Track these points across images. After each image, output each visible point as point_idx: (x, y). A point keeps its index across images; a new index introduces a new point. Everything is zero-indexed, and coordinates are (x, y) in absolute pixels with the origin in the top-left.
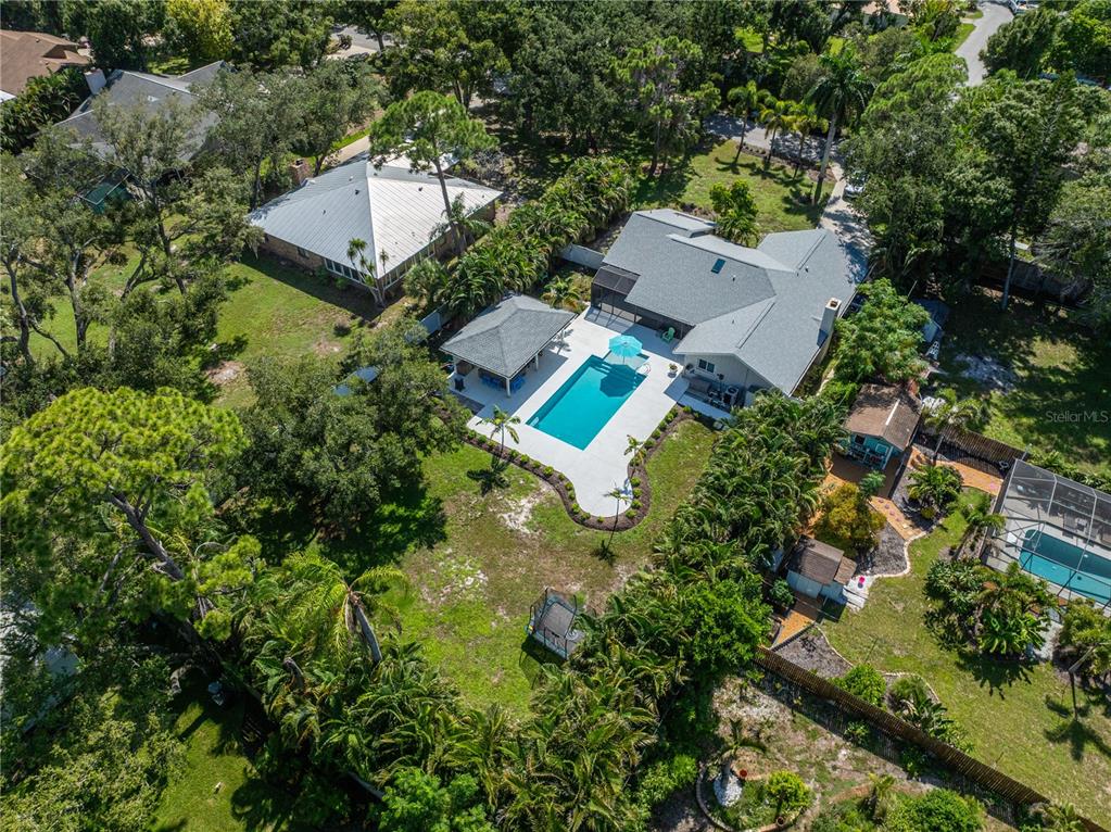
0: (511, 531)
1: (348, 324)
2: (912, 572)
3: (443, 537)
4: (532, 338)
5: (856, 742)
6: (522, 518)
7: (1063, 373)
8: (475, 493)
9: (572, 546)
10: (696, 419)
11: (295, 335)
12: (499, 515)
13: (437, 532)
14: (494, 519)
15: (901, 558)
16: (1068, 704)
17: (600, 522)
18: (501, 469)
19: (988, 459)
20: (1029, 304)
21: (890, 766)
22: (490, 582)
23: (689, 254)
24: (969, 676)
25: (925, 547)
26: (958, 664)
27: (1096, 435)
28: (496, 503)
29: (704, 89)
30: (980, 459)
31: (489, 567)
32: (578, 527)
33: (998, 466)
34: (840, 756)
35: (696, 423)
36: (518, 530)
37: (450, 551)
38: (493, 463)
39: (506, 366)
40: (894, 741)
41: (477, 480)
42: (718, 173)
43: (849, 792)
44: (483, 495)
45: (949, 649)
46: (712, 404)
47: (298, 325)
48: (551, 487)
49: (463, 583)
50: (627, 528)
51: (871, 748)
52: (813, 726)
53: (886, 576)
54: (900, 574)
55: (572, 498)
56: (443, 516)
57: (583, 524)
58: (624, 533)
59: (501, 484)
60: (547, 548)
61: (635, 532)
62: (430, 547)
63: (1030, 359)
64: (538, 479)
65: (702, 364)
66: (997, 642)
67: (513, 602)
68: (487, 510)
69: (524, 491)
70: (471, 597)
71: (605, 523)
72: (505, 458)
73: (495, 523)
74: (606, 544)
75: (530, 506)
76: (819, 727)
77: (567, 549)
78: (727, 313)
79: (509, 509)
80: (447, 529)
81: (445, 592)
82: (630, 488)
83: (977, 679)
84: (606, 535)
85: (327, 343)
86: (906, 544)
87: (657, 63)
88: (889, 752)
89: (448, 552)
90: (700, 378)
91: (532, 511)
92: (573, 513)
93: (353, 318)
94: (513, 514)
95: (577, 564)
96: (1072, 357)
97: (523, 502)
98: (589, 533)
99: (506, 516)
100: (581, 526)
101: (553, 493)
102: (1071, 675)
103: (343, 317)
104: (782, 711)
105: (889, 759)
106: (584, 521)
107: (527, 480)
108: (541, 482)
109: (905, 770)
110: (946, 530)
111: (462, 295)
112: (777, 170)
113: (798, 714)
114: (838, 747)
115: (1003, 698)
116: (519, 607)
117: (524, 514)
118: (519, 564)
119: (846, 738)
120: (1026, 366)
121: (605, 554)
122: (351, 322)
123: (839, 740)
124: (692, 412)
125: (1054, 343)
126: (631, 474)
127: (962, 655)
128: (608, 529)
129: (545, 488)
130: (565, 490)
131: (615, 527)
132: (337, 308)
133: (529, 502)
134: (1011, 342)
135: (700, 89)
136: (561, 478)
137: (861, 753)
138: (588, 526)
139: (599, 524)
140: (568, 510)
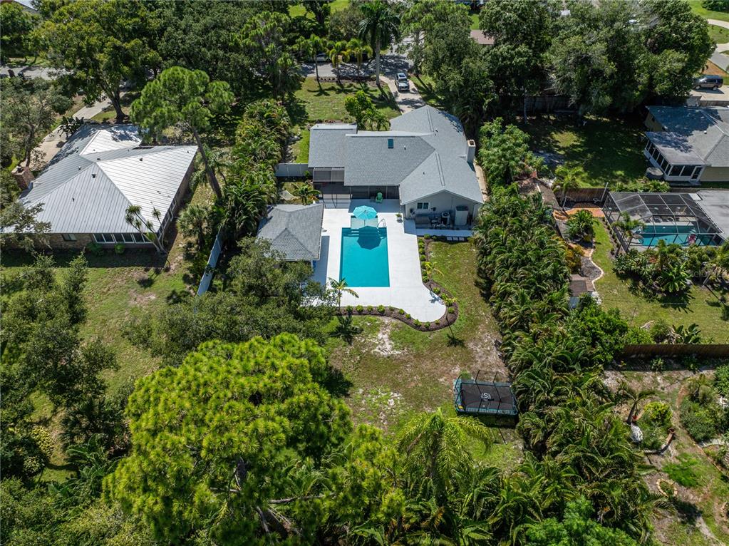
0: (389, 357)
1: (146, 276)
2: (605, 271)
3: (349, 384)
4: (311, 228)
5: (660, 370)
6: (389, 347)
7: (577, 146)
8: (345, 346)
9: (434, 347)
10: (435, 240)
11: (108, 301)
12: (372, 352)
13: (342, 383)
14: (371, 356)
15: (594, 268)
16: (716, 300)
17: (437, 324)
18: (348, 322)
19: (586, 200)
20: (534, 118)
21: (682, 372)
22: (405, 396)
23: (367, 143)
24: (671, 309)
25: (600, 257)
26: (662, 306)
27: (616, 170)
28: (364, 345)
29: (299, 43)
30: (583, 202)
31: (395, 387)
32: (427, 334)
33: (593, 202)
34: (659, 381)
35: (437, 243)
36: (392, 355)
37: (361, 391)
38: (340, 320)
39: (310, 252)
40: (673, 359)
41: (338, 336)
42: (317, 97)
43: (679, 397)
44: (350, 343)
45: (653, 301)
46: (436, 228)
47: (104, 293)
48: (390, 318)
49: (389, 406)
50: (454, 320)
51: (667, 369)
52: (635, 374)
53: (596, 279)
54: (601, 276)
55: (409, 318)
56: (336, 371)
57: (429, 330)
58: (455, 323)
59: (357, 332)
60: (418, 356)
61: (461, 320)
62: (347, 396)
63: (558, 144)
64: (377, 317)
65: (420, 205)
66: (676, 284)
67: (430, 400)
68: (361, 353)
69: (375, 328)
70: (401, 412)
71: (441, 323)
72: (345, 314)
73: (375, 358)
74: (451, 335)
75: (386, 336)
76: (638, 372)
77: (431, 350)
78: (413, 170)
79: (375, 345)
80: (347, 378)
81: (382, 418)
82: (436, 296)
83: (675, 309)
84: (447, 330)
85: (141, 296)
86: (590, 259)
87: (269, 29)
88: (675, 366)
89: (361, 392)
90: (420, 215)
91: (390, 338)
92: (417, 326)
93: (147, 270)
94: (380, 347)
95: (445, 356)
96: (575, 137)
97: (380, 336)
98: (436, 334)
99: (376, 350)
100: (428, 333)
101: (395, 321)
102: (706, 286)
103: (138, 273)
104: (616, 375)
105: (678, 369)
106: (428, 328)
107: (371, 321)
108: (381, 318)
109: (690, 370)
110: (599, 243)
111: (244, 217)
112: (348, 87)
113: (624, 372)
114: (654, 377)
115: (693, 312)
116: (436, 400)
117: (387, 343)
118: (411, 375)
119: (654, 370)
120: (560, 149)
121: (454, 342)
122: (148, 273)
123: (651, 373)
124: (431, 237)
125: (562, 133)
126: (430, 287)
127: (660, 301)
128: (445, 326)
129: (386, 320)
130: (401, 315)
131: (448, 322)
132: (128, 269)
133: (384, 334)
134: (543, 139)
135: (295, 43)
136: (392, 309)
137: (666, 374)
138: (433, 330)
139: (438, 326)
140: (412, 326)
